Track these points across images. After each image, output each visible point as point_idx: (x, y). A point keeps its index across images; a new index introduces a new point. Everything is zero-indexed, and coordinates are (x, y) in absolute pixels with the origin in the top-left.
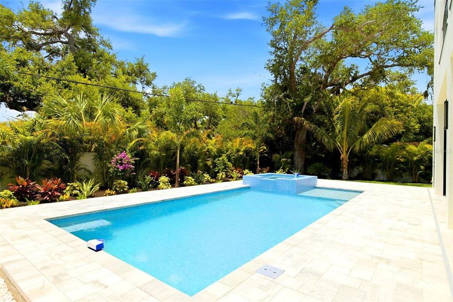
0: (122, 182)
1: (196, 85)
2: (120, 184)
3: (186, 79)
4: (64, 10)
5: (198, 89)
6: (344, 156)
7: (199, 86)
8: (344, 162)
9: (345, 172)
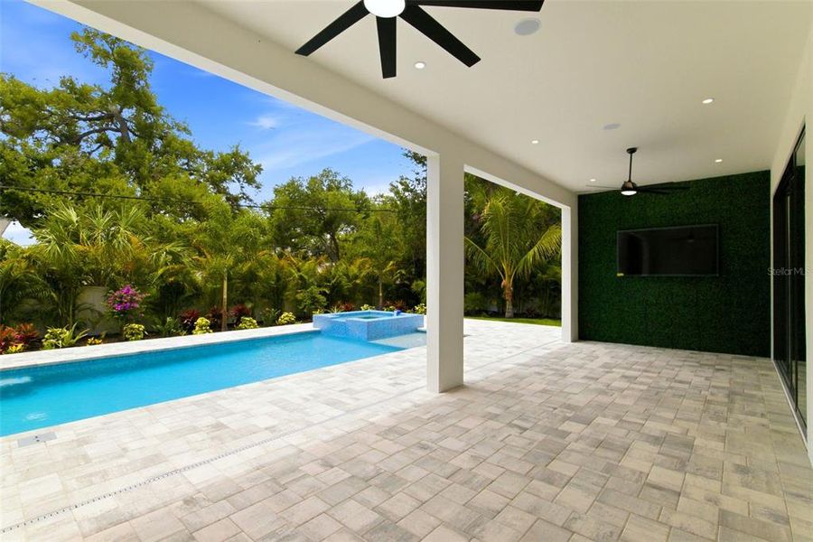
0: (137, 326)
1: (339, 178)
2: (132, 329)
3: (324, 170)
4: (114, 85)
5: (343, 184)
6: (506, 282)
7: (344, 179)
8: (507, 291)
9: (509, 306)
